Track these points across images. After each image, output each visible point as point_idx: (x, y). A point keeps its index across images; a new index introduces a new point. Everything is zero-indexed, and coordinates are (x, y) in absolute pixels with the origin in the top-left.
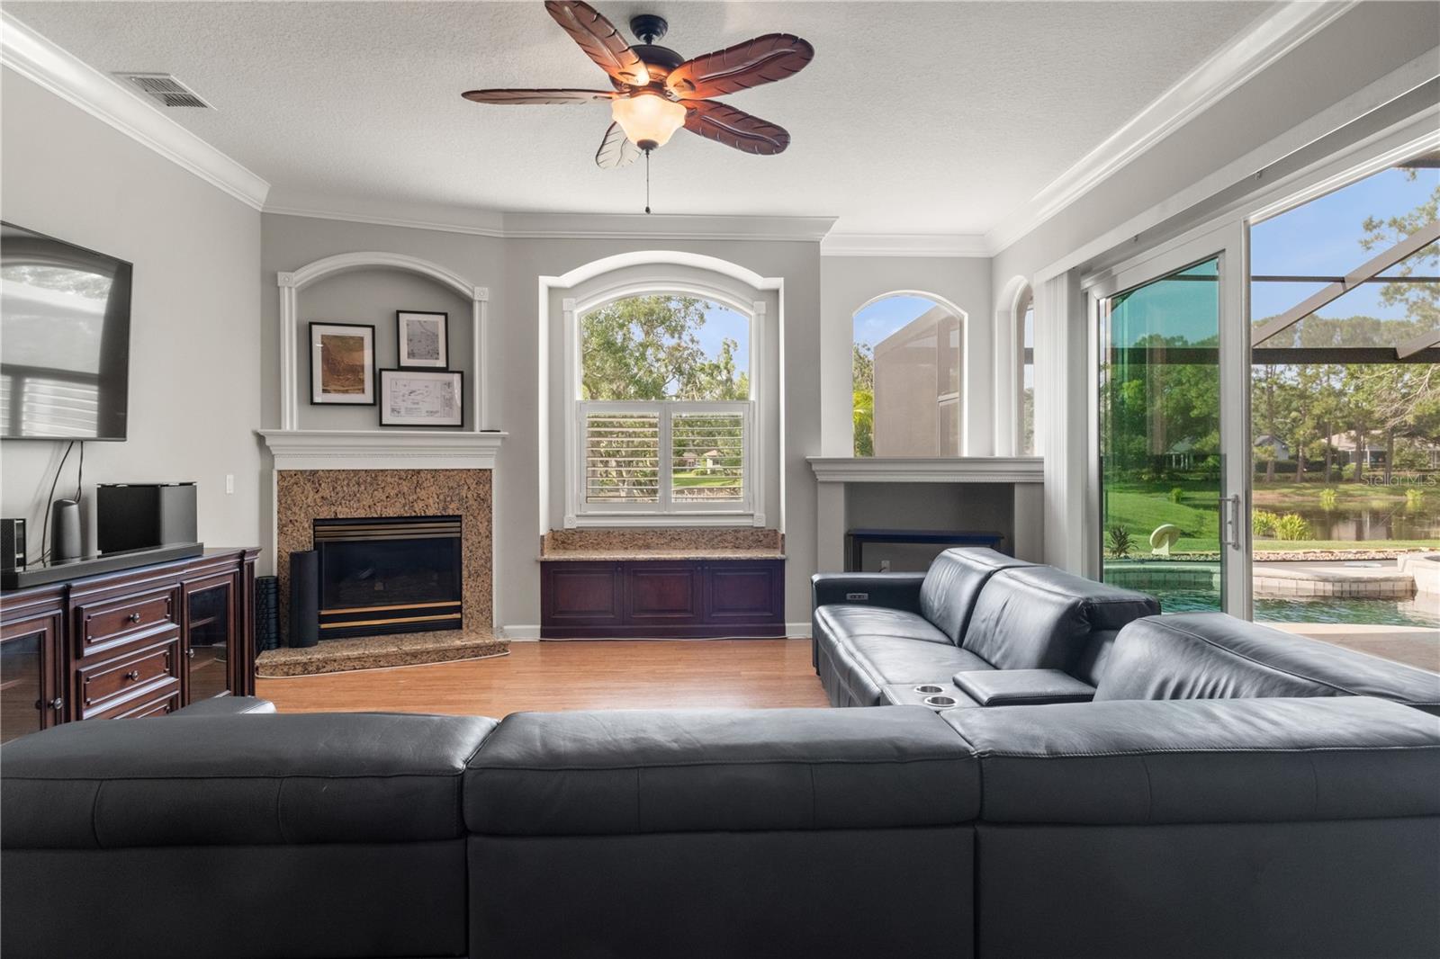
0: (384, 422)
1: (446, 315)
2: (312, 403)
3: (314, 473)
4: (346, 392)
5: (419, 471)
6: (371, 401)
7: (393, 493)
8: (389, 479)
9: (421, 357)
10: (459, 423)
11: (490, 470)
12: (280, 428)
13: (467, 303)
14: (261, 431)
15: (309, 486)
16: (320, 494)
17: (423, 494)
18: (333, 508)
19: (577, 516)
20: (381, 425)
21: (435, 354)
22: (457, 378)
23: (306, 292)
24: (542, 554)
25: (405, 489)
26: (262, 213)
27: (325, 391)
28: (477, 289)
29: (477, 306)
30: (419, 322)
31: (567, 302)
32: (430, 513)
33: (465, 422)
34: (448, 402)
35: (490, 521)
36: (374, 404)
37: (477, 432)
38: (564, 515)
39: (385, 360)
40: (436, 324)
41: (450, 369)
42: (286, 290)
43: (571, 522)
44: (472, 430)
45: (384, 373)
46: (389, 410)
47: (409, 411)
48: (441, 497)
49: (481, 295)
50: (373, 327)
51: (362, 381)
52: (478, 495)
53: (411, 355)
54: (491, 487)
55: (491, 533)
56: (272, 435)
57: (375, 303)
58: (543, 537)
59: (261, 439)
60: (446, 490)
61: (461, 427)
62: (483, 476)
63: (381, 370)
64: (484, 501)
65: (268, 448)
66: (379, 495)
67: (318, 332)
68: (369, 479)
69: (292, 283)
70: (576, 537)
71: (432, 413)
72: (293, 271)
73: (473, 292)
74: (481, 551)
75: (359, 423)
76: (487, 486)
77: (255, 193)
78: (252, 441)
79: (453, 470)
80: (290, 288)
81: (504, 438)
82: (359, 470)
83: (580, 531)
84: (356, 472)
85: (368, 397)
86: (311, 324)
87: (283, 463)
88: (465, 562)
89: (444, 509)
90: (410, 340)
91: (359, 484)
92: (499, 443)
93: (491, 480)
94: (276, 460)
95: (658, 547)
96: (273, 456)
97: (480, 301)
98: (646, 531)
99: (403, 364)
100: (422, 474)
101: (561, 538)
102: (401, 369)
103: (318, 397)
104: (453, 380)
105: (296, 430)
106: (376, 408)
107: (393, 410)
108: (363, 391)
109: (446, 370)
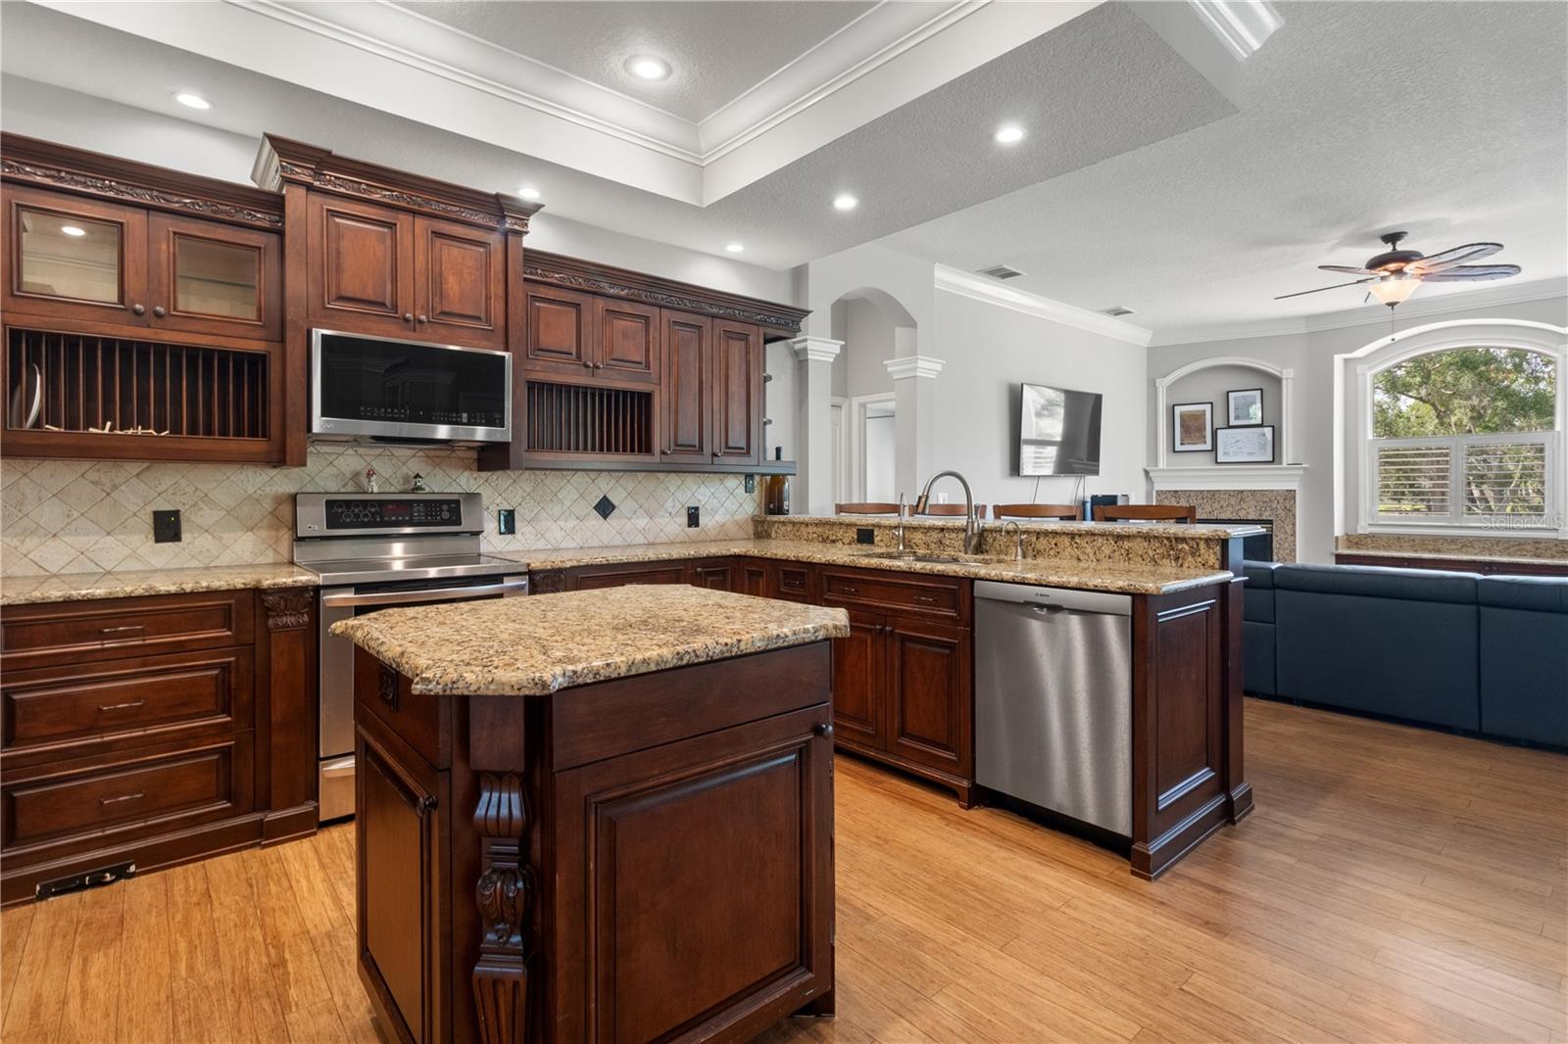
0: (1219, 461)
1: (1261, 390)
2: (1174, 451)
3: (1176, 492)
4: (1194, 444)
5: (1242, 491)
6: (1210, 448)
7: (1225, 505)
8: (1223, 496)
9: (1244, 418)
10: (1271, 459)
11: (1295, 491)
12: (1157, 466)
13: (1277, 381)
14: (1147, 469)
15: (1172, 501)
17: (1245, 506)
19: (1370, 525)
20: (1217, 463)
21: (1254, 416)
23: (1171, 388)
24: (1337, 549)
25: (1234, 503)
26: (1148, 348)
27: (1182, 444)
28: (1284, 371)
29: (1284, 382)
30: (1243, 396)
31: (1360, 368)
32: (1250, 518)
33: (1276, 458)
34: (1263, 447)
35: (1294, 525)
36: (1212, 450)
37: (1284, 465)
38: (1357, 522)
39: (1219, 422)
40: (1254, 397)
41: (1265, 425)
42: (1160, 388)
43: (1363, 528)
44: (1281, 463)
45: (1219, 431)
46: (1222, 454)
47: (1236, 454)
48: (1258, 508)
49: (1288, 375)
50: (1212, 404)
51: (1204, 437)
52: (1285, 507)
53: (1237, 418)
54: (1295, 502)
55: (1295, 532)
56: (1154, 471)
57: (1212, 389)
58: (1337, 538)
59: (1147, 473)
60: (1261, 503)
61: (1273, 462)
62: (1290, 495)
63: (1217, 429)
64: (1290, 511)
65: (1150, 478)
66: (1216, 505)
67: (1178, 410)
68: (1210, 496)
69: (1163, 384)
70: (1369, 540)
71: (1250, 454)
72: (1164, 377)
73: (1281, 373)
74: (1287, 545)
75: (1203, 462)
76: (1293, 501)
77: (1144, 338)
78: (1143, 474)
79: (1266, 491)
80: (1164, 387)
81: (1305, 469)
82: (1204, 490)
83: (1372, 536)
84: (1201, 492)
85: (1208, 446)
86: (1174, 405)
87: (1158, 487)
88: (1275, 551)
89: (1260, 515)
90: (1236, 409)
91: (1203, 499)
92: (1301, 472)
93: (1295, 498)
94: (1155, 485)
95: (1448, 551)
96: (1153, 483)
97: (1287, 379)
98: (1436, 538)
99: (1231, 424)
100: (1245, 493)
101: (1352, 539)
102: (1230, 427)
103: (1178, 447)
104: (1268, 431)
105: (1165, 467)
106: (1213, 453)
107: (1225, 453)
108: (1205, 442)
109: (1261, 426)
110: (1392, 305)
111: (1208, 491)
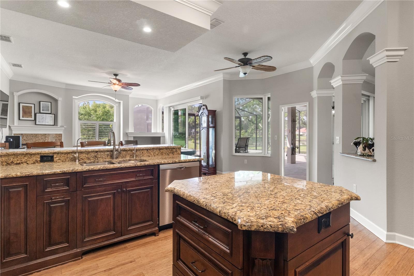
0: (37, 124)
1: (51, 102)
2: (19, 119)
3: (22, 134)
4: (28, 117)
5: (46, 134)
6: (34, 119)
7: (40, 139)
8: (39, 136)
9: (45, 111)
10: (54, 124)
11: (62, 134)
12: (14, 125)
13: (56, 101)
14: (10, 125)
16: (23, 139)
17: (47, 138)
18: (26, 142)
21: (48, 110)
22: (53, 115)
23: (19, 96)
25: (43, 138)
26: (10, 80)
27: (23, 117)
28: (59, 98)
29: (59, 101)
30: (45, 104)
34: (51, 120)
36: (34, 120)
37: (59, 126)
39: (37, 111)
40: (49, 104)
41: (52, 113)
42: (16, 96)
47: (42, 122)
48: (51, 139)
49: (60, 100)
50: (34, 104)
51: (32, 115)
52: (59, 139)
53: (43, 110)
54: (62, 137)
56: (12, 126)
57: (35, 99)
59: (10, 127)
60: (52, 137)
62: (60, 135)
63: (36, 113)
65: (11, 129)
66: (37, 139)
67: (21, 105)
68: (35, 136)
69: (16, 94)
71: (47, 122)
72: (17, 92)
73: (58, 99)
75: (31, 124)
76: (61, 137)
77: (11, 76)
79: (54, 134)
80: (17, 96)
81: (65, 128)
82: (33, 134)
84: (32, 134)
85: (33, 119)
86: (20, 103)
87: (16, 132)
90: (43, 107)
91: (32, 137)
92: (64, 129)
93: (62, 136)
94: (13, 132)
96: (12, 131)
97: (60, 101)
99: (41, 112)
100: (47, 135)
103: (21, 118)
105: (17, 125)
106: (35, 121)
107: (39, 121)
108: (32, 117)
110: (116, 91)
111: (34, 134)
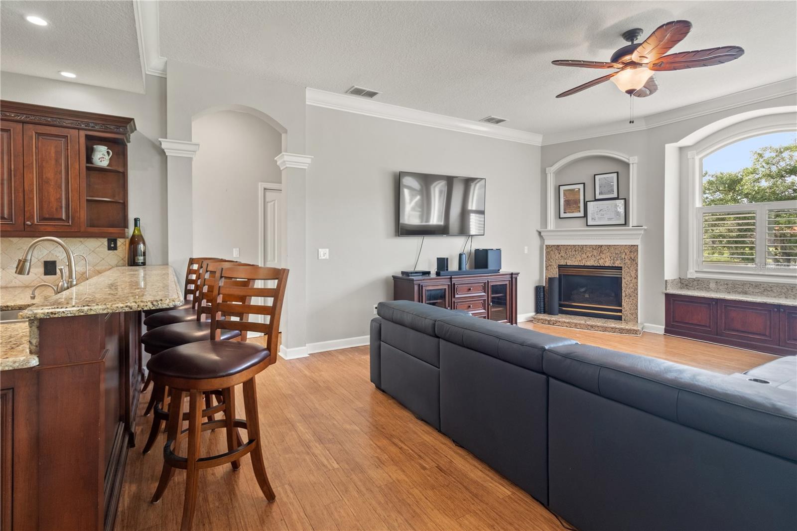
1: (617, 173)
2: (560, 218)
3: (558, 246)
4: (573, 212)
5: (601, 246)
6: (583, 215)
7: (590, 255)
8: (588, 249)
9: (605, 194)
10: (624, 223)
11: (637, 246)
12: (546, 228)
13: (627, 165)
14: (539, 230)
15: (556, 251)
16: (560, 255)
17: (603, 256)
18: (566, 261)
19: (696, 271)
20: (587, 225)
21: (612, 191)
22: (622, 201)
23: (558, 173)
24: (666, 290)
25: (595, 254)
26: (542, 147)
27: (565, 213)
28: (631, 158)
29: (631, 166)
30: (604, 178)
31: (690, 154)
32: (606, 265)
33: (626, 223)
34: (618, 213)
35: (637, 270)
36: (584, 217)
37: (631, 227)
38: (688, 270)
39: (589, 197)
40: (612, 178)
41: (620, 198)
42: (549, 174)
43: (692, 274)
44: (629, 226)
45: (588, 203)
46: (591, 219)
47: (600, 219)
48: (612, 258)
49: (633, 161)
50: (584, 184)
51: (579, 207)
52: (631, 258)
53: (600, 194)
54: (637, 254)
55: (637, 276)
56: (544, 231)
57: (584, 174)
58: (666, 281)
59: (540, 233)
60: (614, 255)
61: (624, 225)
62: (634, 249)
63: (587, 202)
64: (634, 260)
65: (542, 236)
66: (584, 256)
67: (562, 189)
68: (580, 249)
69: (552, 171)
70: (695, 283)
71: (610, 219)
72: (551, 166)
73: (629, 160)
74: (632, 285)
75: (578, 225)
76: (636, 253)
77: (537, 140)
78: (536, 234)
79: (618, 245)
80: (550, 173)
81: (645, 230)
82: (576, 245)
83: (697, 280)
84: (574, 246)
85: (582, 214)
86: (559, 186)
87: (548, 242)
88: (623, 289)
89: (613, 263)
90: (600, 187)
91: (575, 251)
92: (642, 232)
93: (637, 251)
94: (545, 241)
95: (753, 294)
96: (544, 240)
97: (633, 164)
98: (744, 283)
99: (597, 198)
100: (603, 247)
101: (684, 282)
102: (596, 200)
103: (563, 215)
104: (620, 203)
105: (552, 229)
106: (585, 219)
107: (592, 219)
108: (580, 211)
109: (617, 198)
111: (579, 245)
